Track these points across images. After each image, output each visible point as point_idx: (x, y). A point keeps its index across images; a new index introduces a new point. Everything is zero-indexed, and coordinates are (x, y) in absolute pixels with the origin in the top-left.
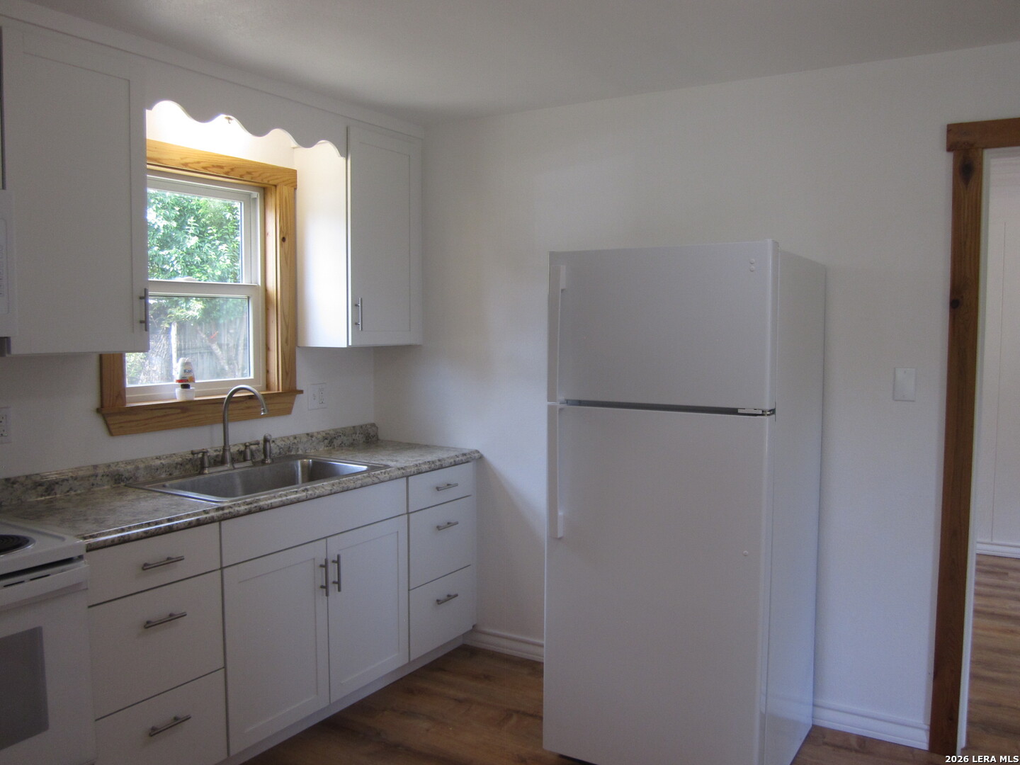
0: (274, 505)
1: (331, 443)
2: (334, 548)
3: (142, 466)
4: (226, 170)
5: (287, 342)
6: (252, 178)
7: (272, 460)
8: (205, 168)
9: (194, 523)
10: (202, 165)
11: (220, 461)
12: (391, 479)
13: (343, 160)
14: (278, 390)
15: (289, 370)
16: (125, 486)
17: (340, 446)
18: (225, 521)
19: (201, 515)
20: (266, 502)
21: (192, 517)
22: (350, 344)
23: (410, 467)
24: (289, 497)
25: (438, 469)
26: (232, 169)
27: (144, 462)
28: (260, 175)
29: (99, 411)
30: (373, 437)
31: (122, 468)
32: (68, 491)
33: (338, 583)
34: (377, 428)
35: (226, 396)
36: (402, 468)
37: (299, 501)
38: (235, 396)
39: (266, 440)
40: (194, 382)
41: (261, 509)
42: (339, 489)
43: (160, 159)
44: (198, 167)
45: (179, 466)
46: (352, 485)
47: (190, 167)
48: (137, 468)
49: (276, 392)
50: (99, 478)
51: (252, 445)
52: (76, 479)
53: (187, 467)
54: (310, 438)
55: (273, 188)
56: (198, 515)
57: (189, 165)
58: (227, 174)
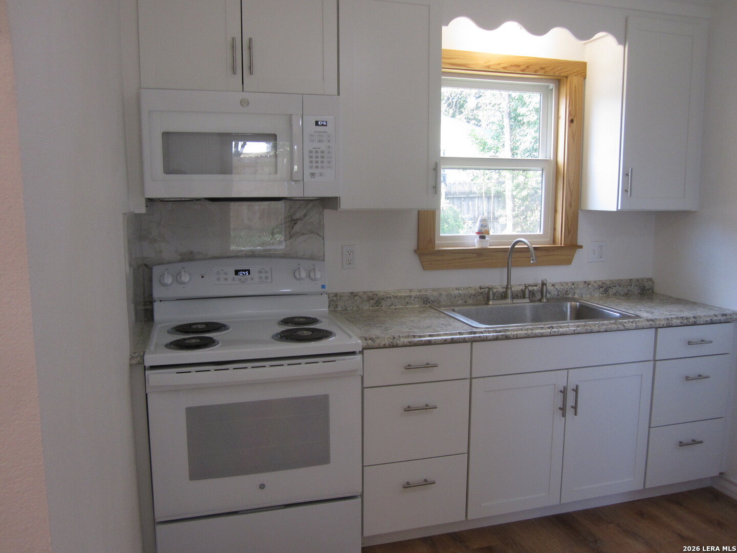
0: (519, 336)
1: (606, 291)
2: (575, 378)
3: (444, 293)
4: (522, 68)
5: (570, 206)
6: (545, 72)
7: (548, 300)
8: (504, 68)
9: (448, 341)
10: (502, 65)
11: (504, 296)
12: (637, 328)
13: (621, 47)
14: (561, 244)
15: (571, 227)
16: (429, 307)
17: (615, 294)
18: (476, 343)
19: (457, 335)
20: (513, 333)
21: (448, 336)
22: (619, 208)
23: (660, 320)
24: (534, 332)
25: (690, 325)
26: (528, 67)
27: (446, 291)
28: (552, 70)
29: (415, 251)
30: (649, 290)
31: (429, 293)
32: (390, 306)
33: (575, 408)
34: (653, 282)
35: (510, 247)
36: (651, 320)
37: (542, 336)
38: (516, 247)
39: (543, 284)
40: (489, 234)
41: (507, 338)
42: (583, 331)
43: (467, 64)
44: (498, 68)
45: (472, 297)
46: (596, 328)
47: (492, 69)
48: (440, 295)
49: (559, 245)
50: (412, 298)
51: (530, 286)
52: (396, 297)
53: (479, 297)
54: (586, 285)
55: (565, 79)
56: (453, 335)
57: (491, 67)
58: (523, 71)
